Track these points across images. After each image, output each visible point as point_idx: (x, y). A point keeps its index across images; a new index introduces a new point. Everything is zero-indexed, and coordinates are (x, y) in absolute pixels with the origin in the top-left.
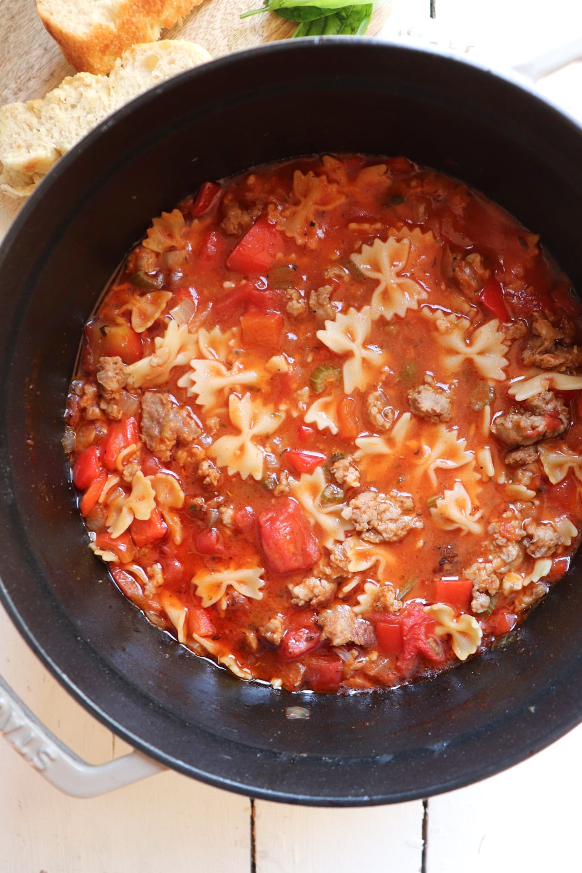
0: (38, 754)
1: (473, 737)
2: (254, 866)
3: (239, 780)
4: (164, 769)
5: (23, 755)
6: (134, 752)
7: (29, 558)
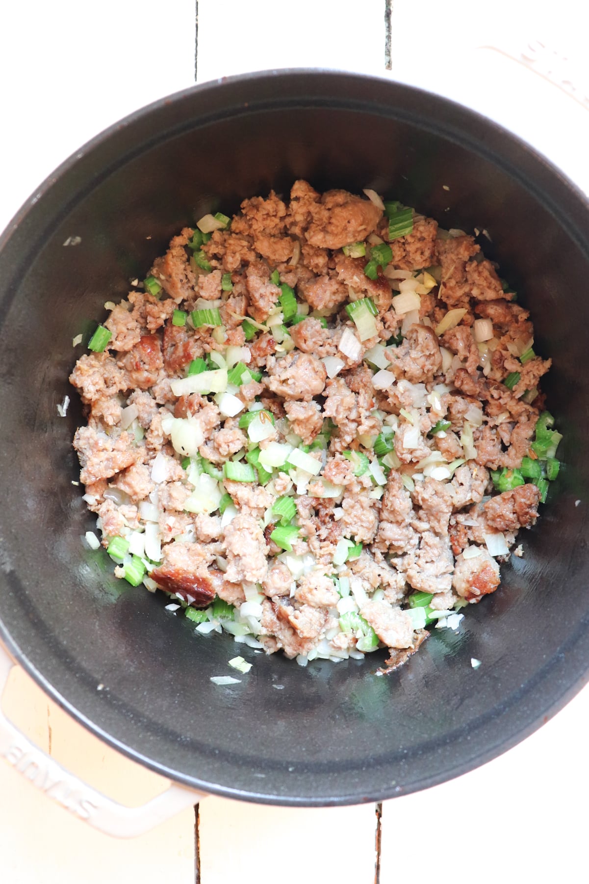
0: (80, 804)
1: (493, 716)
2: (198, 878)
3: (275, 792)
4: (206, 796)
5: (66, 808)
6: (172, 785)
7: (36, 621)
